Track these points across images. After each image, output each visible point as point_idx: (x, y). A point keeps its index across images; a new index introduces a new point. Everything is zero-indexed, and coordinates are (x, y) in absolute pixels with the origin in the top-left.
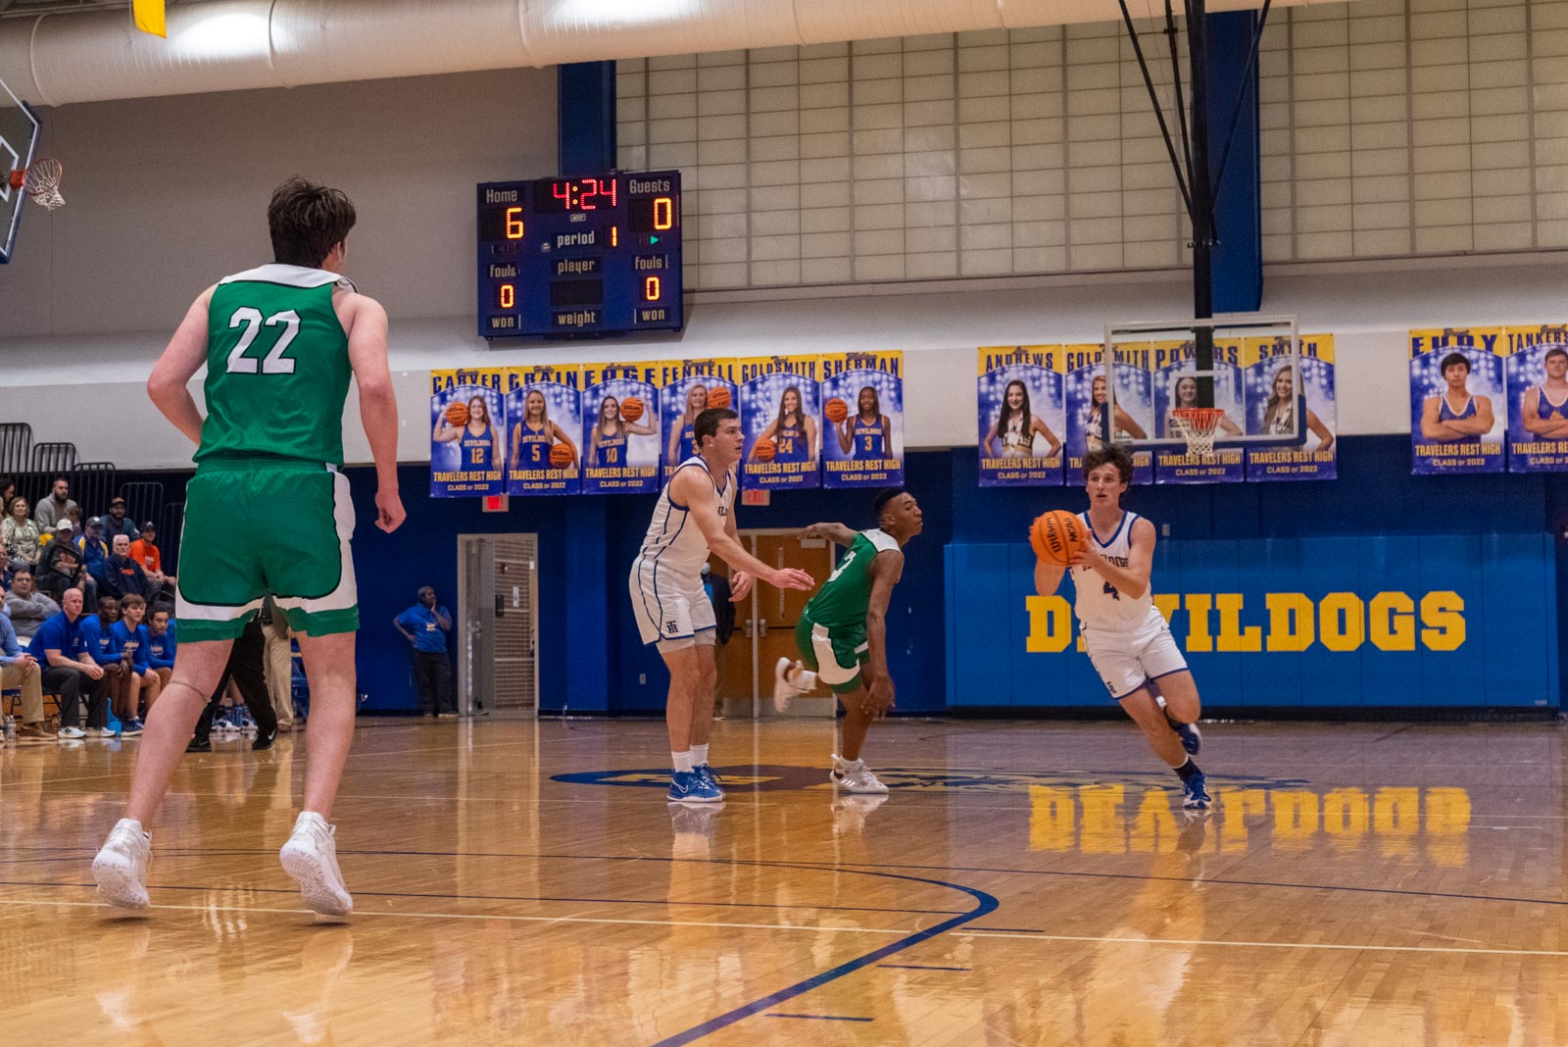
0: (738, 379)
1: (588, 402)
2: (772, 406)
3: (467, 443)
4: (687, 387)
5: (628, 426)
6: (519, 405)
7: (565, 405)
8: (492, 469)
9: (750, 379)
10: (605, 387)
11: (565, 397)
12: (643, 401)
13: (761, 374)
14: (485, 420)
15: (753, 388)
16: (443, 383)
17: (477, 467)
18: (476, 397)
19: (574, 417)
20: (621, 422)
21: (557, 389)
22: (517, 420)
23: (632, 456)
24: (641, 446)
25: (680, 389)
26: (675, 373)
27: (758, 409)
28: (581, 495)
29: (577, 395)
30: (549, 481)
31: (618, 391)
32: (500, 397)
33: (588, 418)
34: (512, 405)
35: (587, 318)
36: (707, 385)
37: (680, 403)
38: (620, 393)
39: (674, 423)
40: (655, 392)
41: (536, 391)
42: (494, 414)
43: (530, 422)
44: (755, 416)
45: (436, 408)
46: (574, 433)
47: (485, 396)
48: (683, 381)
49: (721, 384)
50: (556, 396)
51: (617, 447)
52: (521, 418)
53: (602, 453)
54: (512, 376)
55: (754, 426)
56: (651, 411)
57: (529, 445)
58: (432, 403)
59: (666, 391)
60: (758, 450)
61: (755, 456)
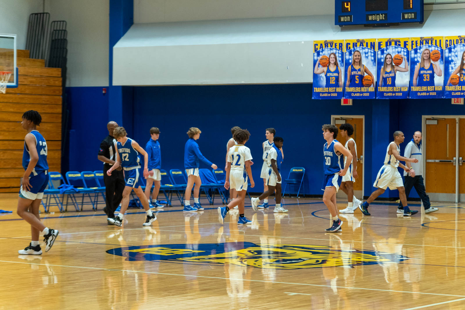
0: (444, 47)
1: (379, 56)
2: (458, 59)
3: (328, 75)
4: (422, 50)
5: (396, 68)
6: (350, 57)
7: (370, 57)
8: (339, 87)
9: (449, 47)
10: (387, 49)
11: (369, 54)
12: (403, 56)
13: (454, 44)
14: (336, 64)
15: (450, 51)
16: (318, 47)
17: (332, 86)
18: (333, 53)
19: (373, 63)
20: (393, 66)
21: (366, 50)
22: (350, 64)
23: (398, 82)
24: (402, 77)
25: (418, 51)
26: (416, 43)
27: (452, 61)
28: (375, 99)
29: (375, 53)
30: (362, 93)
31: (392, 51)
32: (342, 54)
33: (380, 64)
34: (347, 57)
35: (380, 17)
36: (430, 49)
37: (418, 57)
38: (393, 52)
39: (416, 66)
40: (408, 52)
41: (358, 51)
42: (340, 61)
43: (354, 65)
44: (451, 64)
45: (316, 58)
46: (373, 70)
47: (336, 53)
48: (420, 47)
49: (436, 48)
50: (366, 53)
51: (391, 77)
52: (351, 62)
53: (385, 79)
54: (348, 44)
55: (450, 68)
56: (406, 60)
57: (354, 75)
58: (314, 56)
59: (413, 52)
60: (451, 80)
61: (450, 82)
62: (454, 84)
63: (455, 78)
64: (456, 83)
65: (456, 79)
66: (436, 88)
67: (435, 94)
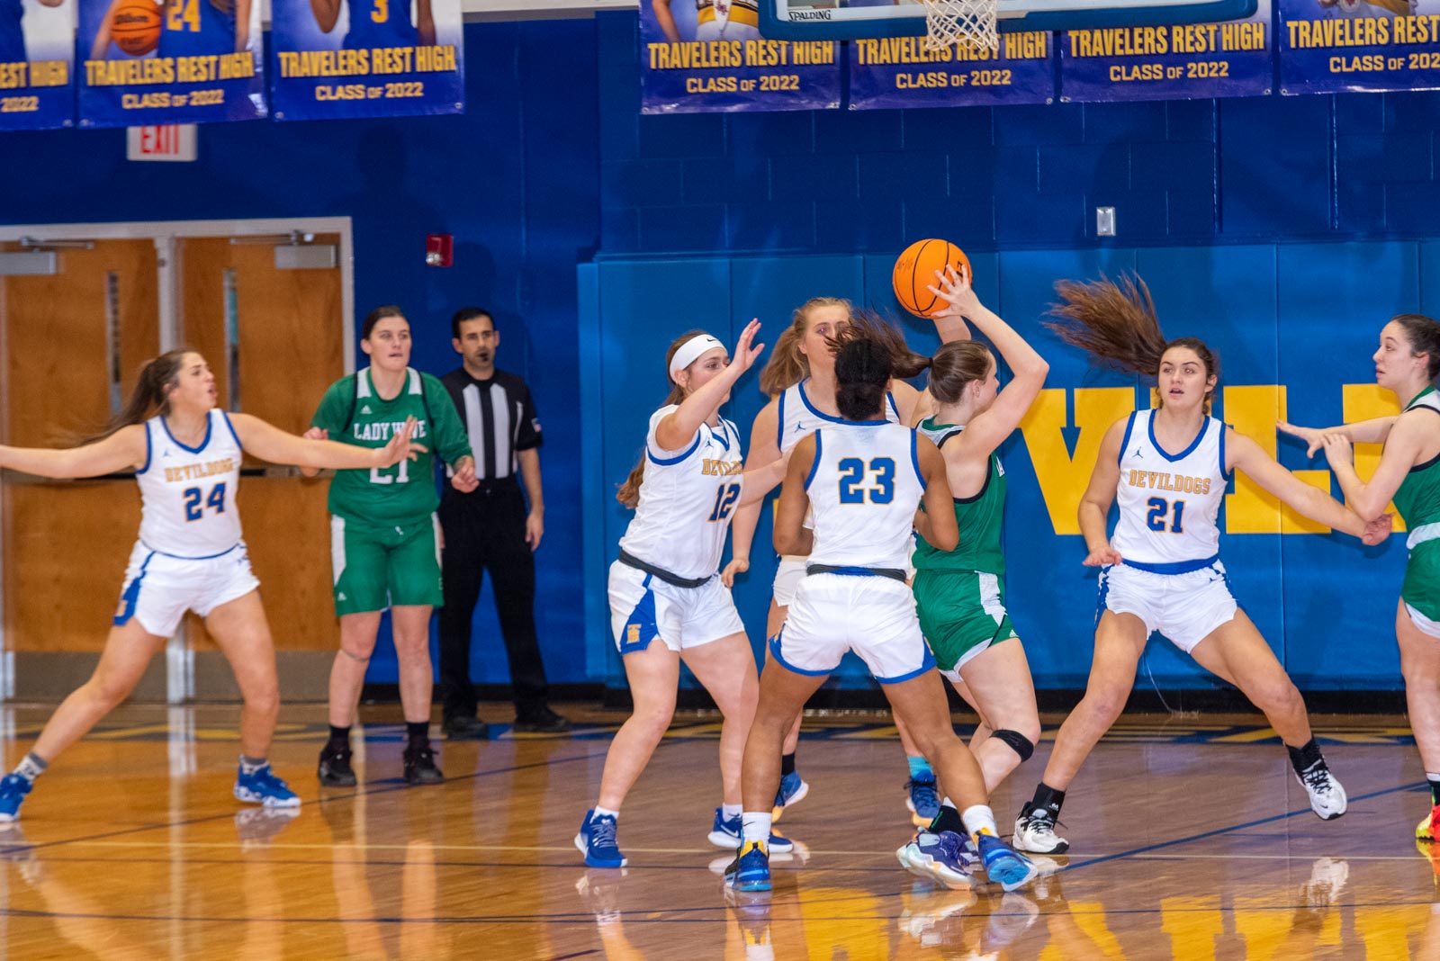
60: (118, 23)
61: (111, 39)
62: (133, 49)
63: (136, 13)
64: (147, 41)
65: (144, 19)
66: (35, 74)
67: (30, 104)
